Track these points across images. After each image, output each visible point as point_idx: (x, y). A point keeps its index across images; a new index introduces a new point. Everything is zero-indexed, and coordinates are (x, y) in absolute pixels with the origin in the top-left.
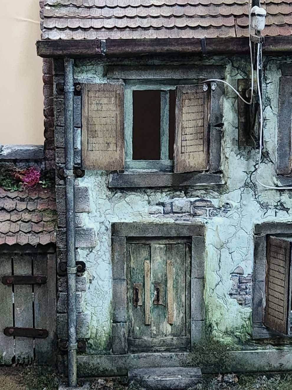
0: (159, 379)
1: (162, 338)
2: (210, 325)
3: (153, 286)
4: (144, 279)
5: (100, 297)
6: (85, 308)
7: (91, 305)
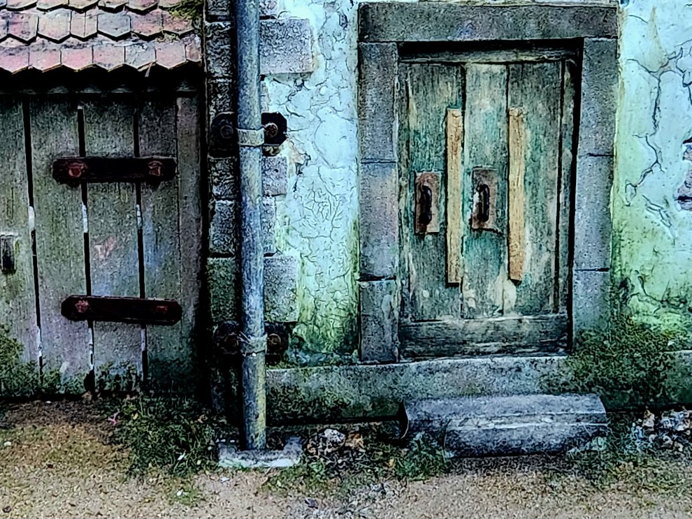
0: (491, 426)
1: (491, 320)
2: (624, 284)
3: (469, 179)
4: (446, 161)
5: (325, 212)
6: (283, 242)
7: (301, 235)
